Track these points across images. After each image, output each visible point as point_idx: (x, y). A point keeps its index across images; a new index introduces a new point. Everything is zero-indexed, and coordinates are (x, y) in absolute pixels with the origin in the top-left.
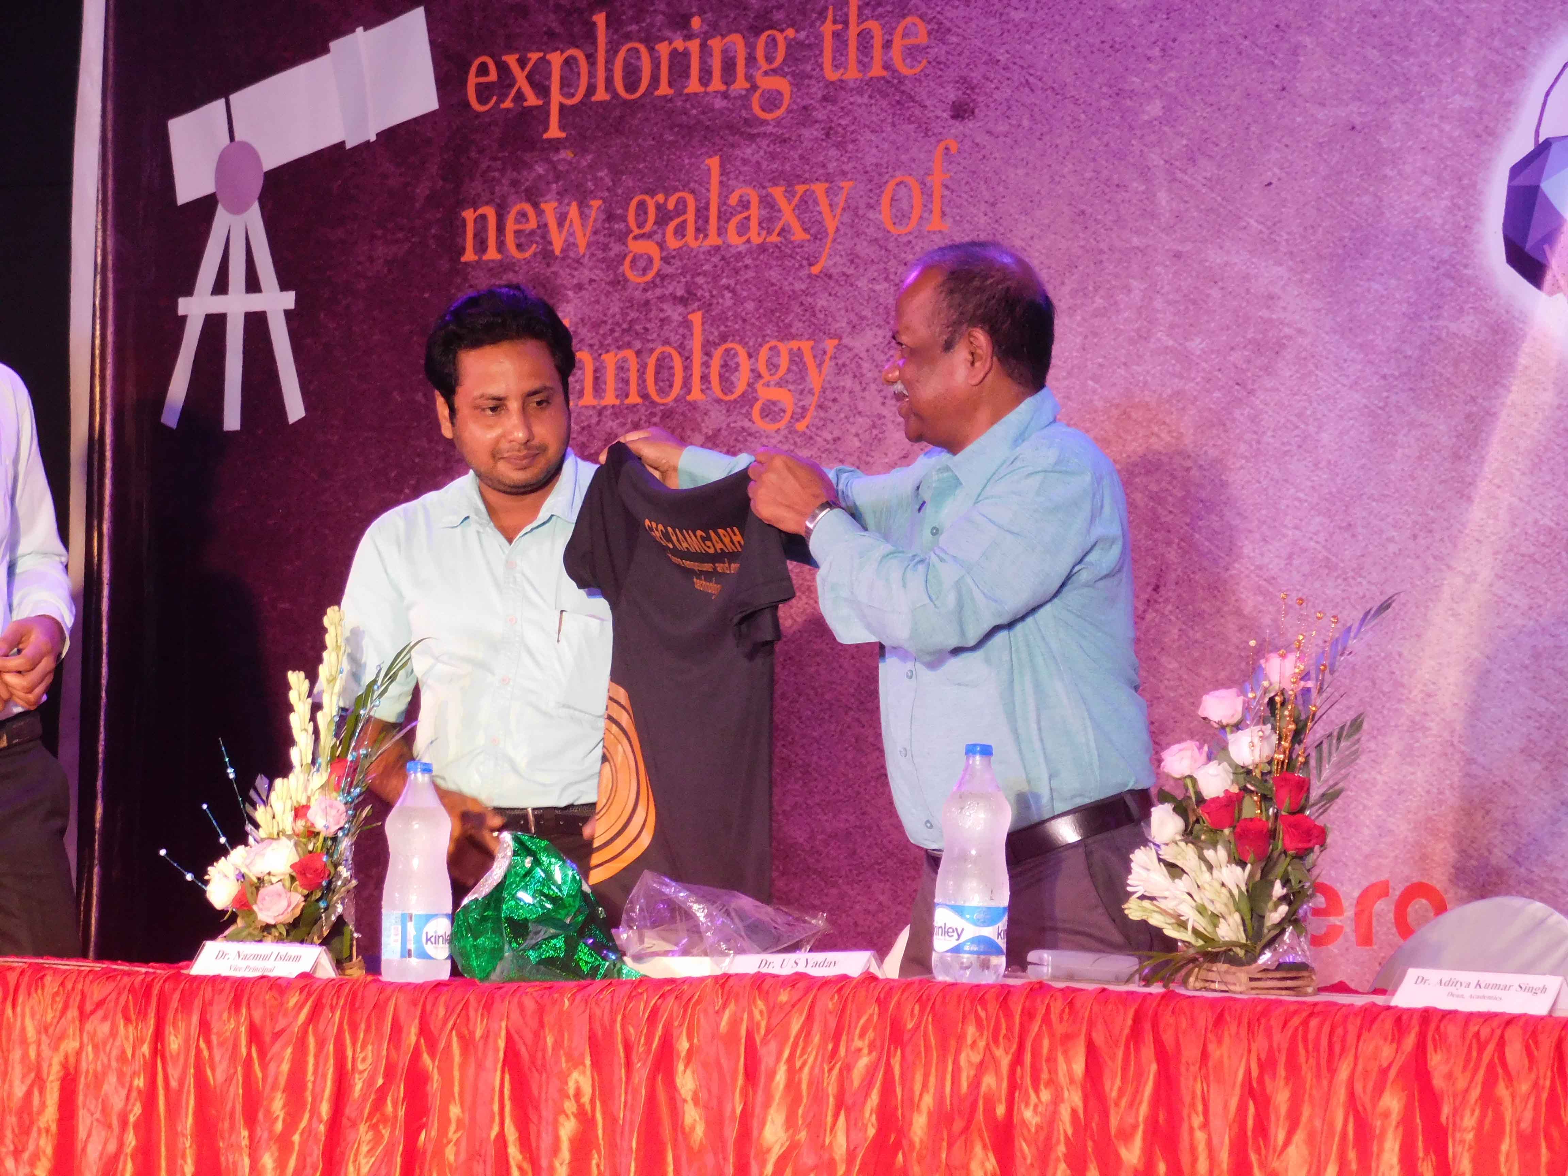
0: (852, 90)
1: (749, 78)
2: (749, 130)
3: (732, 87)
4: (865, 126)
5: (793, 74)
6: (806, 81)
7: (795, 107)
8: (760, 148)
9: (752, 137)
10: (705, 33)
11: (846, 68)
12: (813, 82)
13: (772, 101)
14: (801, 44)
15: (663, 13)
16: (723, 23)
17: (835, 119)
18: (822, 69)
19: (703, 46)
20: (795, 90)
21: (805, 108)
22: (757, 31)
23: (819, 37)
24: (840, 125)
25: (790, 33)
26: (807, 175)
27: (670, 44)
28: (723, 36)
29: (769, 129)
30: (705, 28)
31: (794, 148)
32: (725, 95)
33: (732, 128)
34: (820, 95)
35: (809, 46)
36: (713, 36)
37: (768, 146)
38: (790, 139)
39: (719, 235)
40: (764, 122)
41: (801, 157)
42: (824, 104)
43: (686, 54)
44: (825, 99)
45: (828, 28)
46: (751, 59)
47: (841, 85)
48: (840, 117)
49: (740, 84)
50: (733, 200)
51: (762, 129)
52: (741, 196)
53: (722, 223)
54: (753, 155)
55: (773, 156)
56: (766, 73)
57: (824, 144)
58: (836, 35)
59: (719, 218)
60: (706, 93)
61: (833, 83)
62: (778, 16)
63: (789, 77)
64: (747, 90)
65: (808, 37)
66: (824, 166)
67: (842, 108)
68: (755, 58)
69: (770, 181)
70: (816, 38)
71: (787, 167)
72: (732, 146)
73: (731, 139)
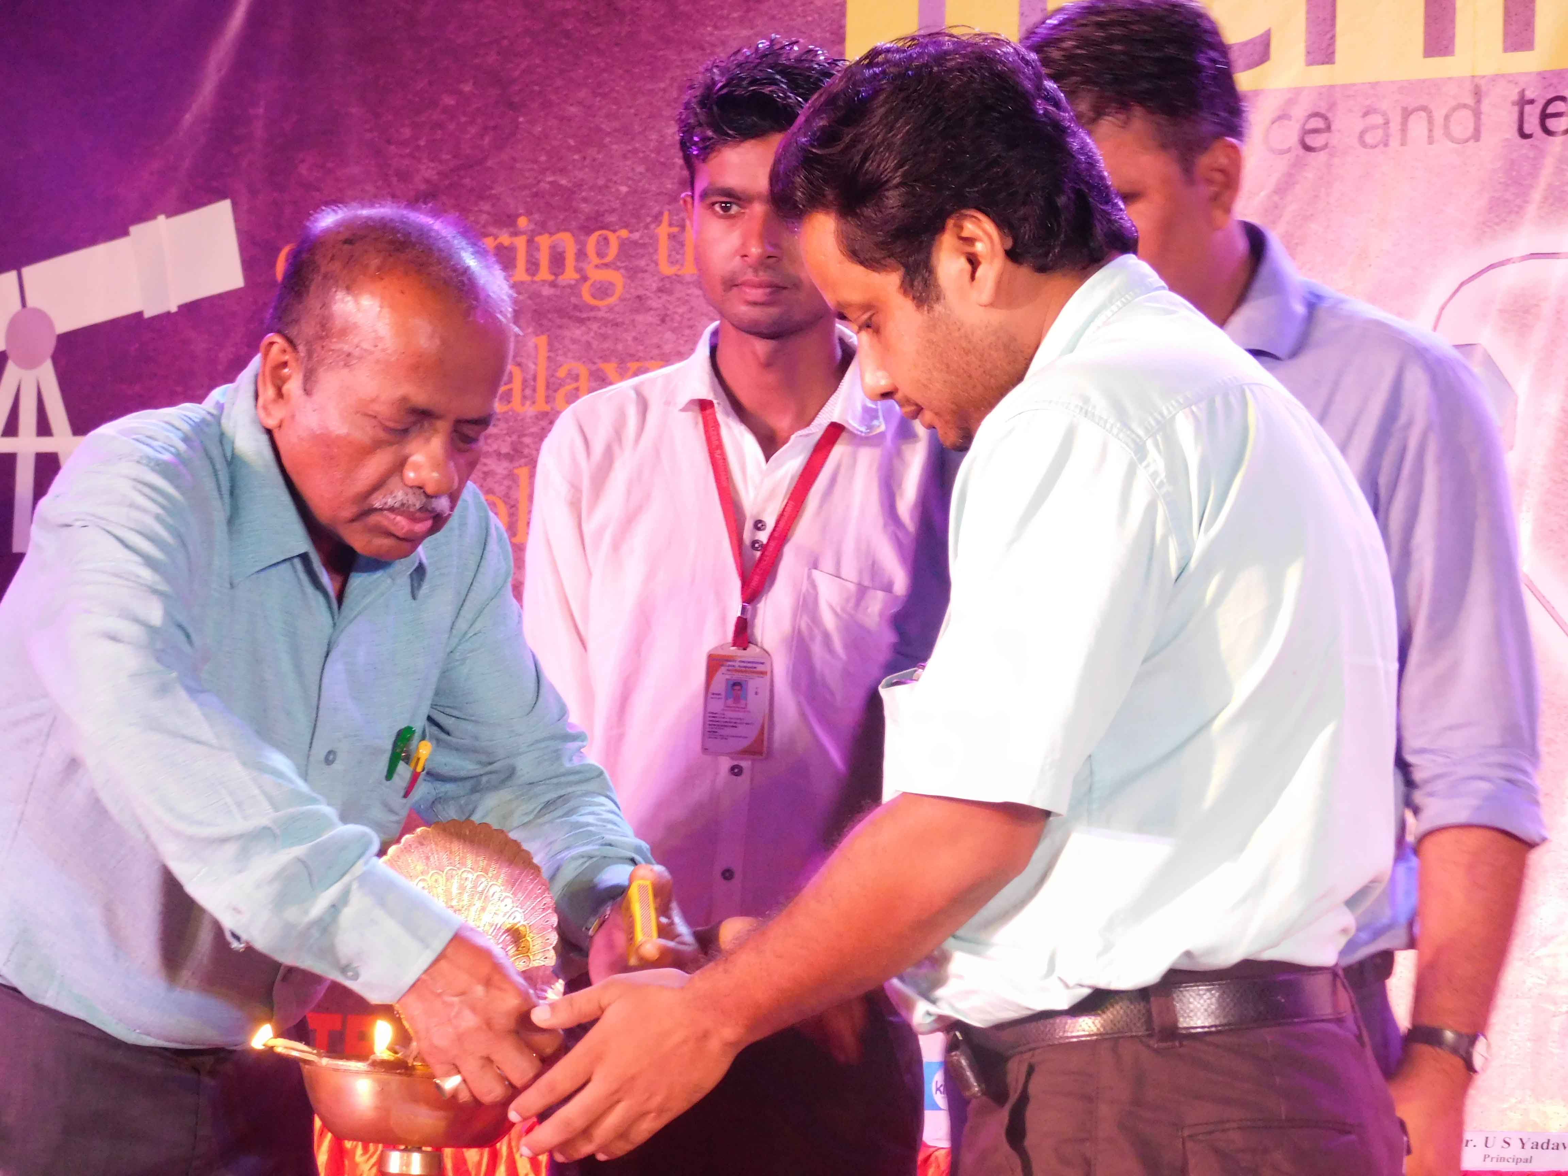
0: (688, 283)
1: (579, 270)
2: (578, 314)
3: (560, 278)
4: (702, 314)
5: (626, 268)
6: (640, 275)
7: (628, 296)
8: (590, 329)
9: (582, 321)
10: (533, 231)
11: (682, 265)
12: (646, 275)
13: (603, 291)
14: (635, 243)
15: (489, 213)
16: (551, 223)
17: (671, 307)
18: (657, 264)
19: (530, 242)
20: (629, 281)
21: (639, 297)
22: (587, 230)
23: (654, 238)
24: (676, 313)
25: (624, 233)
26: (641, 354)
27: (496, 239)
28: (551, 234)
29: (600, 314)
30: (532, 226)
31: (626, 330)
32: (553, 284)
33: (561, 312)
34: (654, 286)
35: (644, 246)
36: (540, 234)
37: (599, 328)
38: (623, 323)
39: (547, 402)
40: (593, 308)
41: (635, 339)
42: (660, 295)
43: (512, 249)
44: (660, 290)
45: (663, 231)
46: (581, 254)
47: (678, 279)
48: (676, 306)
49: (570, 275)
50: (562, 373)
51: (592, 314)
52: (569, 370)
53: (550, 392)
54: (582, 335)
55: (605, 337)
56: (597, 266)
57: (659, 328)
58: (672, 237)
59: (548, 387)
60: (533, 282)
61: (668, 277)
62: (612, 218)
63: (622, 271)
64: (576, 280)
65: (641, 237)
66: (659, 347)
67: (679, 299)
68: (586, 255)
69: (601, 358)
70: (651, 238)
71: (620, 347)
72: (560, 327)
73: (558, 321)
